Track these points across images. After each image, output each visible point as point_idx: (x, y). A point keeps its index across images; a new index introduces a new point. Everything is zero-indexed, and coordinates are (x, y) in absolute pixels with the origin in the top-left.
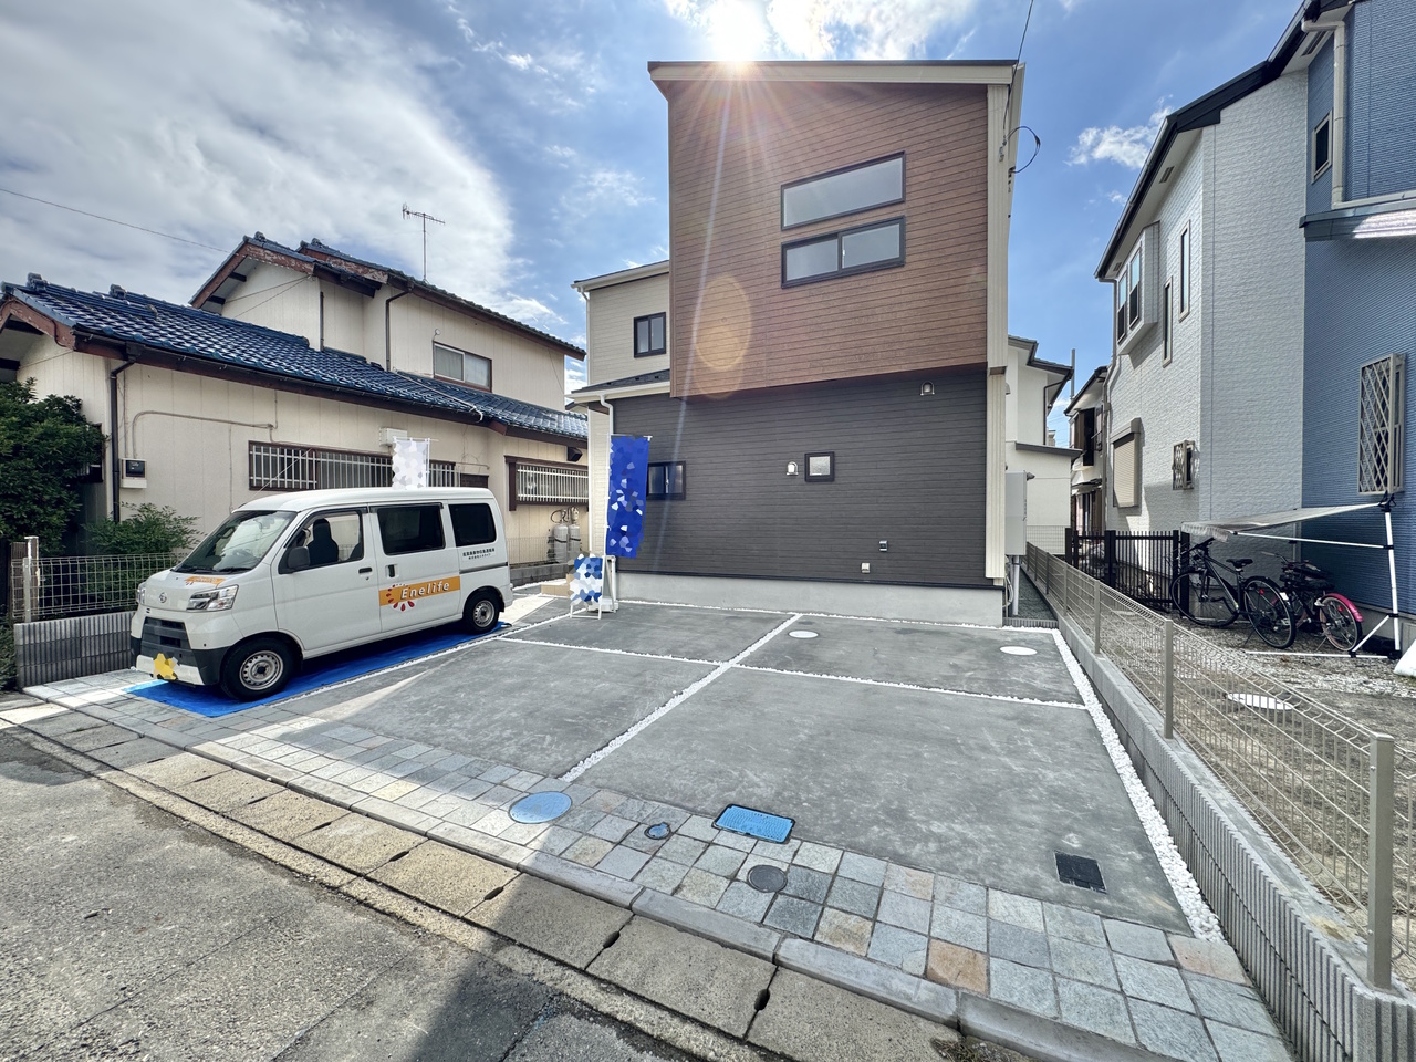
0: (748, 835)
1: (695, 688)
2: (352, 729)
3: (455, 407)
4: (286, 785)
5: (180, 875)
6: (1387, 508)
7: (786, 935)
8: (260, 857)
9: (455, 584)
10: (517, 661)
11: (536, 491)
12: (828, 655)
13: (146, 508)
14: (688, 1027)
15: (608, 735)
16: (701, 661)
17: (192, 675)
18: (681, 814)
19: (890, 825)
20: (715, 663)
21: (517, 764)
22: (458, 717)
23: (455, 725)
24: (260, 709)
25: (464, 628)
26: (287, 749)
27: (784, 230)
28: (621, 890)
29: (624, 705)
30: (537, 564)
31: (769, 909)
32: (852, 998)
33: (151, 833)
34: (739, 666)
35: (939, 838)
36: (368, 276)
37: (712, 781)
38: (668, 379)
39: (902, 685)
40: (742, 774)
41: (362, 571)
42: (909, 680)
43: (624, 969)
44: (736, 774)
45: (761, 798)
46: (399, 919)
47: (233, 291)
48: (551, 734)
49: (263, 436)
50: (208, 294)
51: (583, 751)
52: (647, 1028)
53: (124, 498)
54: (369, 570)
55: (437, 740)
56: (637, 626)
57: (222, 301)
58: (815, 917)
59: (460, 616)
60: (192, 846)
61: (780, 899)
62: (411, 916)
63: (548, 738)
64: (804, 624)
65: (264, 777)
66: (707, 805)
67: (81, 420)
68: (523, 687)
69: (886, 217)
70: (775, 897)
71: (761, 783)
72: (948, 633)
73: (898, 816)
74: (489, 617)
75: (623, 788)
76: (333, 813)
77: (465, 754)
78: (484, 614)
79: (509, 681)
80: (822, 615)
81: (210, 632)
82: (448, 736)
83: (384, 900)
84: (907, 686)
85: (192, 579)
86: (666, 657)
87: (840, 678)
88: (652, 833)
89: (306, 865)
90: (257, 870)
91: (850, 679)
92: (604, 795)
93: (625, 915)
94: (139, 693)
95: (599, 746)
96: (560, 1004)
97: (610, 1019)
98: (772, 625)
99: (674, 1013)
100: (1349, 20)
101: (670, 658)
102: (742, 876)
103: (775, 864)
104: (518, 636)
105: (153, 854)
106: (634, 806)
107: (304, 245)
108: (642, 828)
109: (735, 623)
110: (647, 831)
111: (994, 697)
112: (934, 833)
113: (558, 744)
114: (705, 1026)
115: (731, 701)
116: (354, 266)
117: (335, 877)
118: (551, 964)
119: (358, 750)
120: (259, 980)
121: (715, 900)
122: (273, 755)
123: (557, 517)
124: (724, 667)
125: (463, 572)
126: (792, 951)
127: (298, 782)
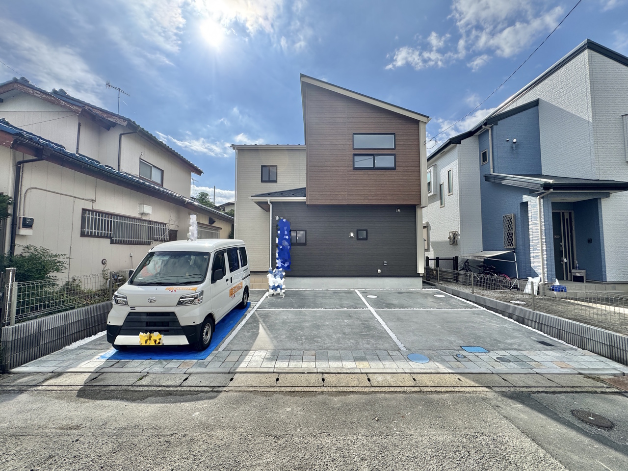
1: (378, 318)
6: (514, 252)
9: (242, 285)
16: (360, 309)
20: (365, 309)
24: (216, 352)
27: (354, 149)
31: (517, 365)
34: (375, 309)
41: (226, 281)
42: (431, 307)
49: (90, 206)
53: (17, 241)
58: (527, 364)
59: (242, 300)
69: (389, 153)
70: (513, 363)
78: (246, 299)
93: (495, 375)
95: (391, 339)
100: (492, 128)
101: (346, 309)
102: (498, 360)
103: (498, 357)
106: (440, 352)
107: (54, 91)
110: (458, 357)
116: (100, 112)
124: (372, 310)
125: (243, 279)
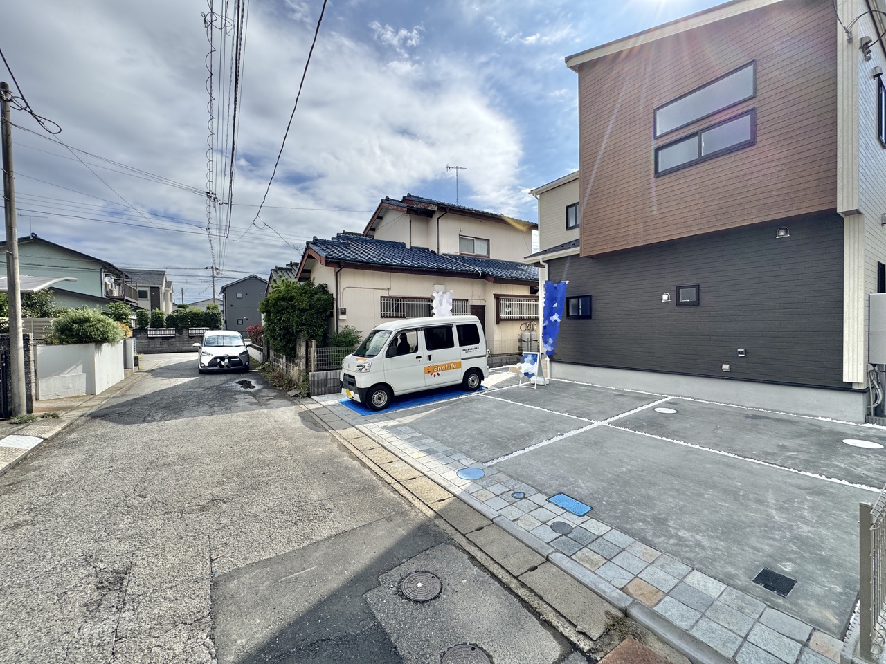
0: (563, 508)
1: (573, 433)
2: (408, 428)
3: (467, 271)
4: (382, 445)
5: (347, 468)
7: (557, 551)
8: (369, 468)
9: (459, 365)
10: (484, 407)
11: (511, 313)
12: (674, 426)
13: (346, 327)
14: (496, 565)
15: (514, 449)
16: (584, 419)
17: (357, 398)
18: (533, 491)
19: (651, 524)
20: (592, 421)
21: (467, 454)
22: (450, 429)
23: (448, 433)
24: (379, 415)
25: (463, 388)
26: (384, 432)
27: (657, 138)
28: (491, 513)
29: (528, 436)
30: (511, 354)
31: (555, 539)
32: (576, 583)
33: (341, 453)
34: (607, 425)
35: (680, 539)
36: (429, 208)
37: (557, 480)
38: (579, 246)
39: (723, 453)
40: (576, 481)
41: (417, 357)
42: (732, 450)
43: (480, 539)
44: (572, 480)
45: (579, 493)
46: (407, 499)
47: (378, 224)
48: (487, 444)
49: (385, 294)
50: (369, 228)
51: (499, 454)
52: (479, 560)
53: (340, 324)
54: (420, 357)
55: (439, 438)
56: (556, 395)
57: (374, 230)
58: (577, 549)
59: (461, 381)
60: (351, 460)
61: (564, 537)
62: (411, 499)
63: (485, 445)
64: (669, 404)
65: (375, 441)
66: (548, 491)
67: (327, 292)
68: (482, 420)
69: (739, 112)
70: (561, 536)
71: (584, 486)
72: (798, 422)
73: (660, 522)
74: (476, 383)
75: (510, 474)
76: (395, 458)
77: (447, 446)
78: (473, 381)
79: (477, 416)
80: (690, 399)
81: (364, 381)
82: (443, 437)
83: (403, 492)
84: (726, 454)
85: (357, 359)
86: (564, 414)
87: (675, 441)
88: (515, 495)
89: (382, 474)
90: (367, 472)
91: (682, 443)
92: (500, 475)
93: (488, 522)
94: (342, 403)
95: (507, 453)
96: (450, 541)
97: (468, 553)
98: (647, 402)
99: (492, 559)
101: (566, 415)
102: (549, 523)
103: (569, 523)
104: (489, 394)
105: (340, 460)
106: (513, 482)
107: (404, 197)
108: (511, 492)
109: (620, 399)
110: (512, 495)
111: (803, 473)
112: (679, 536)
113: (488, 449)
114: (502, 567)
115: (590, 443)
116: (424, 204)
117: (390, 480)
118: (453, 529)
119: (408, 437)
120: (362, 504)
121: (531, 528)
122: (380, 433)
123: (523, 327)
124: (597, 424)
125: (463, 359)
126: (557, 557)
127: (385, 445)
